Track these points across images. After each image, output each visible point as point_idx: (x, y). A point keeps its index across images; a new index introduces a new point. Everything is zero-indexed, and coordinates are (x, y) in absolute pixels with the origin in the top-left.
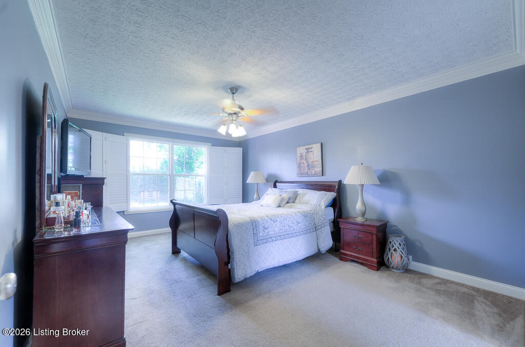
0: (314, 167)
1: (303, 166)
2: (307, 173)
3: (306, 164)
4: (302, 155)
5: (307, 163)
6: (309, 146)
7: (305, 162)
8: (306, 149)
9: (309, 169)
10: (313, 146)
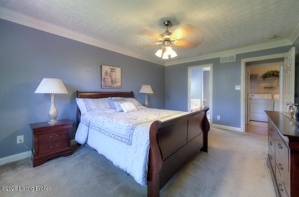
0: (116, 82)
1: (108, 80)
2: (111, 86)
3: (110, 80)
4: (107, 72)
5: (111, 78)
6: (113, 68)
7: (109, 78)
8: (110, 68)
9: (112, 83)
10: (116, 68)
